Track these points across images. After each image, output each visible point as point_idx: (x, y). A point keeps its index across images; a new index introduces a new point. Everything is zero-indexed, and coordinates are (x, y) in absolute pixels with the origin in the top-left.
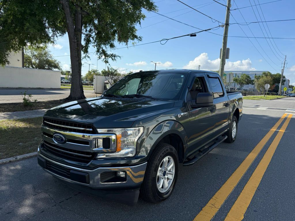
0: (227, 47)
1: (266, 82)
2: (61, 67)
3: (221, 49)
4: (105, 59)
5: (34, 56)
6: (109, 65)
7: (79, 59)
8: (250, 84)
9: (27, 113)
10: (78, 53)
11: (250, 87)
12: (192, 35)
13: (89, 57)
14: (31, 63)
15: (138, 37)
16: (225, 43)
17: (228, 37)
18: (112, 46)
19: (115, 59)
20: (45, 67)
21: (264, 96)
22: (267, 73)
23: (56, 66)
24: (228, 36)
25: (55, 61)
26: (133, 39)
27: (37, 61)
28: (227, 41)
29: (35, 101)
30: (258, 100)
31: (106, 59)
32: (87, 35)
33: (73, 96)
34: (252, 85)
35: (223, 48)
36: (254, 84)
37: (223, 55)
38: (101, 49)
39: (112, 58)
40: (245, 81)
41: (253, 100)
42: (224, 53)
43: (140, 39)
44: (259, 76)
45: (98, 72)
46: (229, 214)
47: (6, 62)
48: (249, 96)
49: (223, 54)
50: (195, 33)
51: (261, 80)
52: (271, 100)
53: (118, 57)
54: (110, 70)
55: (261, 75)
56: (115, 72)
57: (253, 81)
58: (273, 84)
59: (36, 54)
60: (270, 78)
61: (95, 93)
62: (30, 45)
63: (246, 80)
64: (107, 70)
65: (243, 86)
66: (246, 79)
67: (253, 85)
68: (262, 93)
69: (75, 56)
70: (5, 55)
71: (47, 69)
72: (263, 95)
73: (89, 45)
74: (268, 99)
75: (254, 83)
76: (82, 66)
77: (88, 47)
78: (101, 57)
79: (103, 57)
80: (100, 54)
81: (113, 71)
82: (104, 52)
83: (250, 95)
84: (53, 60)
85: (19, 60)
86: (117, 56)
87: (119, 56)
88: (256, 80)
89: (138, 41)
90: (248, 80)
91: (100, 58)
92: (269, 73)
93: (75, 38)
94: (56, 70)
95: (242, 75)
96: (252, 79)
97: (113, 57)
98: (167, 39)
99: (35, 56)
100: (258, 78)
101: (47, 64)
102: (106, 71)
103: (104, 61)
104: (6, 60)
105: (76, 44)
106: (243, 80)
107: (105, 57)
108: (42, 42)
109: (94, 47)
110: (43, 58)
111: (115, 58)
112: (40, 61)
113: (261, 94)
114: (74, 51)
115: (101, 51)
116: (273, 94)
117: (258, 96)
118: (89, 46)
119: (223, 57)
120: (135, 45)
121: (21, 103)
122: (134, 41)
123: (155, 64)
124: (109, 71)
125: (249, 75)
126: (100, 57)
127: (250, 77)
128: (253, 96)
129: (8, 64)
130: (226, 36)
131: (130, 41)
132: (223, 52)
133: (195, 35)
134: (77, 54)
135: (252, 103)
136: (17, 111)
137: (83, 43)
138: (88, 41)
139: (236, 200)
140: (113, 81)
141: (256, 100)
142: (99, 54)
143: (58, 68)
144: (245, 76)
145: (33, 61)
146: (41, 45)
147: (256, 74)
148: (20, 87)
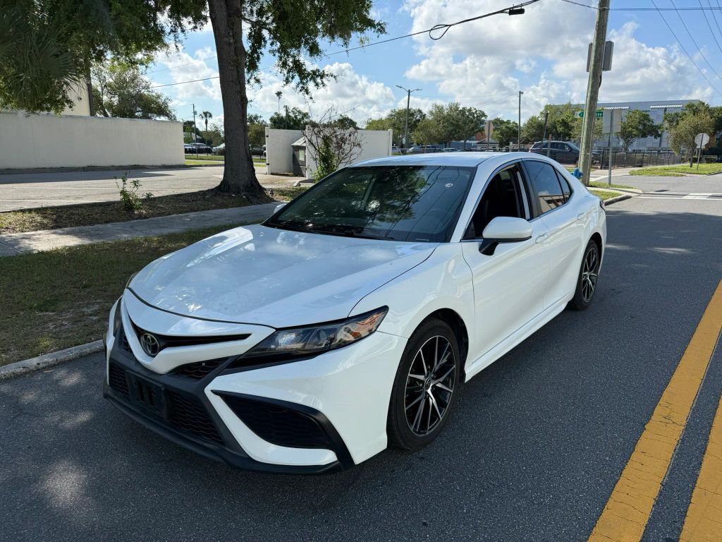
0: (607, 40)
1: (697, 130)
2: (173, 113)
3: (591, 45)
4: (301, 85)
5: (105, 86)
6: (311, 98)
7: (240, 88)
8: (649, 137)
9: (138, 226)
10: (238, 72)
11: (649, 145)
12: (513, 12)
13: (258, 81)
14: (101, 104)
15: (376, 23)
16: (601, 29)
17: (610, 12)
18: (314, 50)
19: (323, 83)
20: (136, 114)
21: (691, 166)
22: (696, 104)
23: (162, 110)
24: (610, 7)
25: (159, 97)
26: (361, 30)
27: (116, 100)
28: (608, 22)
29: (148, 195)
30: (677, 176)
31: (304, 84)
32: (254, 24)
33: (232, 183)
34: (655, 137)
35: (597, 40)
36: (660, 136)
37: (597, 61)
38: (291, 60)
39: (315, 81)
40: (637, 129)
41: (665, 176)
42: (600, 55)
43: (381, 29)
44: (677, 115)
45: (261, 120)
46: (712, 436)
47: (66, 104)
48: (650, 167)
49: (595, 57)
50: (522, 5)
51: (684, 125)
52: (710, 174)
53: (331, 78)
54: (291, 114)
55: (680, 111)
56: (303, 118)
57: (659, 127)
58: (715, 133)
59: (111, 80)
60: (708, 117)
61: (272, 174)
62: (112, 56)
63: (641, 127)
64: (283, 114)
65: (632, 143)
66: (639, 122)
67: (659, 139)
68: (682, 159)
69: (233, 81)
70: (63, 86)
71: (141, 118)
72: (689, 164)
73: (263, 50)
74: (702, 172)
75: (660, 133)
76: (248, 105)
77: (261, 56)
78: (290, 79)
79: (297, 79)
80: (288, 72)
81: (298, 117)
82: (298, 67)
83: (653, 164)
84: (154, 94)
85: (81, 99)
86: (327, 75)
87: (332, 76)
88: (666, 125)
89: (376, 34)
90: (645, 125)
91: (287, 81)
92: (703, 104)
93: (229, 34)
94: (163, 118)
95: (631, 114)
96: (657, 123)
97: (319, 80)
98: (447, 26)
99: (110, 85)
100: (674, 119)
101: (139, 106)
102: (282, 117)
103: (299, 89)
104: (64, 97)
105: (233, 48)
106: (630, 126)
107: (301, 79)
108: (139, 48)
109: (274, 55)
110: (128, 91)
111: (324, 80)
112: (123, 99)
113: (683, 161)
114: (230, 68)
115: (291, 65)
116: (709, 161)
117: (671, 166)
118: (261, 53)
119: (595, 65)
120: (366, 43)
121: (114, 203)
122: (363, 36)
123: (407, 93)
124: (289, 116)
125: (647, 113)
126: (287, 79)
127: (651, 117)
128: (660, 167)
129: (70, 107)
130: (604, 10)
131: (355, 36)
132: (596, 54)
133: (521, 11)
134: (235, 73)
135: (665, 184)
136: (112, 221)
137: (247, 45)
138: (257, 39)
139: (718, 407)
140: (320, 140)
141: (672, 177)
142: (285, 71)
143: (167, 115)
144: (637, 116)
145: (105, 98)
146: (139, 56)
147: (666, 109)
148: (89, 164)
